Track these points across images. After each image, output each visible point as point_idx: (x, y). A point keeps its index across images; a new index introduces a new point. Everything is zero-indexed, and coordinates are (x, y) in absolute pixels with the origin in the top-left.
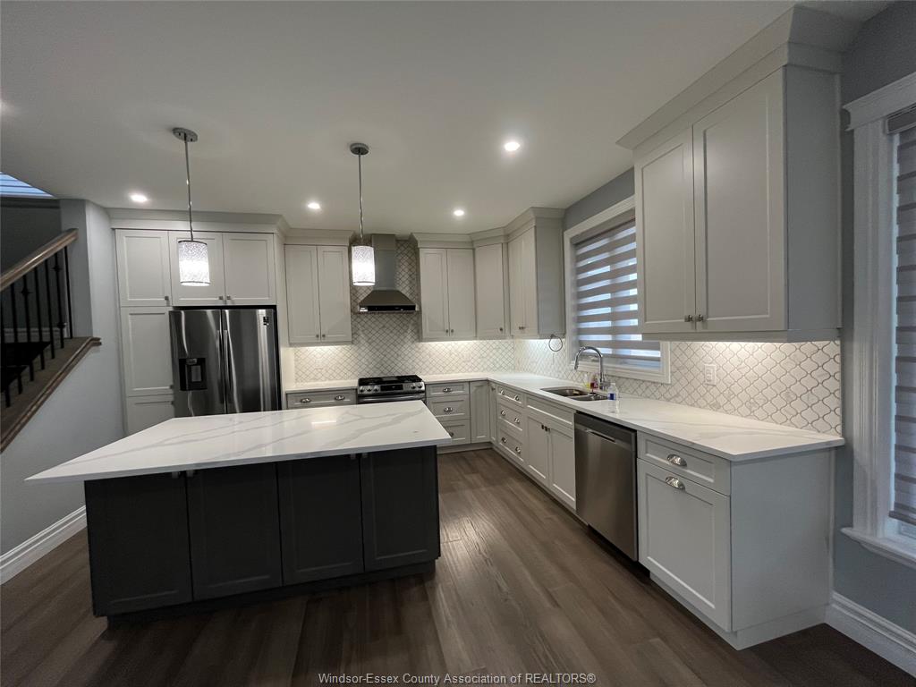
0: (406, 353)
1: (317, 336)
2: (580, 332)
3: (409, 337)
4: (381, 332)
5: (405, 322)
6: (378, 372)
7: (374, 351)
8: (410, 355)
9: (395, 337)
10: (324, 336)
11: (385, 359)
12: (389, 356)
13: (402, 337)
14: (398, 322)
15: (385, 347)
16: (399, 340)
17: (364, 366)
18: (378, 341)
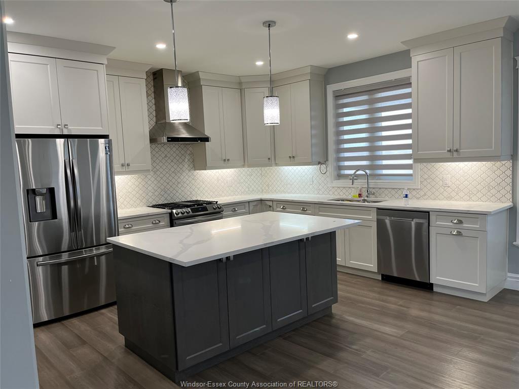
0: (185, 180)
1: (123, 165)
2: (339, 159)
3: (186, 166)
4: (164, 161)
5: (183, 152)
6: (163, 199)
7: (159, 179)
8: (188, 182)
9: (175, 166)
10: (128, 165)
11: (168, 187)
12: (171, 184)
13: (181, 166)
14: (177, 152)
15: (167, 175)
16: (178, 169)
17: (150, 194)
18: (161, 170)
